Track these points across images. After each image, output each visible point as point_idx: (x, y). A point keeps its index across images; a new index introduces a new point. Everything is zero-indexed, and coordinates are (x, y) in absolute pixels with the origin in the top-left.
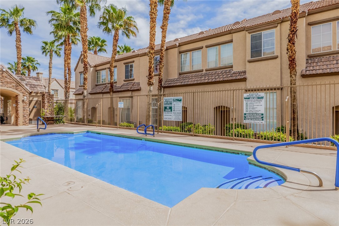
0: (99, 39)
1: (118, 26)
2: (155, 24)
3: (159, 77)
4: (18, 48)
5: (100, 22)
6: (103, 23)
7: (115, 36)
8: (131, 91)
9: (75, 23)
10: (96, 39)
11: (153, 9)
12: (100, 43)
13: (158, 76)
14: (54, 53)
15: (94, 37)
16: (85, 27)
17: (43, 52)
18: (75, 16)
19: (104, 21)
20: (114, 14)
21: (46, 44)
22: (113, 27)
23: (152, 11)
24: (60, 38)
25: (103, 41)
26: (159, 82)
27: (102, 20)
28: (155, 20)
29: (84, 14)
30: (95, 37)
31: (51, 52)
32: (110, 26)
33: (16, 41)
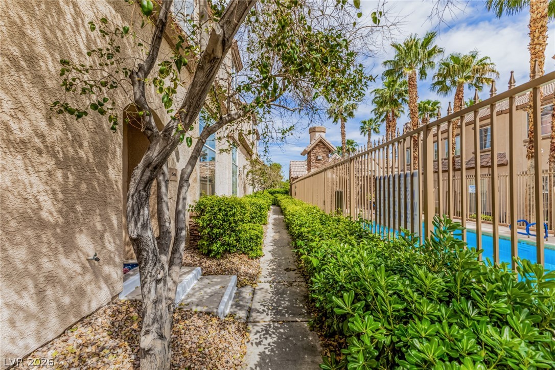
0: (428, 102)
1: (461, 80)
2: (542, 60)
3: (551, 142)
4: (343, 134)
5: (434, 82)
6: (438, 83)
7: (457, 95)
8: (487, 167)
9: (400, 95)
10: (425, 104)
11: (538, 38)
12: (430, 107)
13: (550, 140)
14: (372, 131)
15: (421, 102)
16: (415, 96)
17: (362, 133)
18: (401, 86)
19: (440, 79)
20: (456, 66)
21: (365, 123)
22: (454, 82)
23: (536, 41)
24: (382, 114)
25: (436, 103)
26: (551, 149)
27: (436, 80)
28: (541, 54)
29: (413, 81)
30: (423, 101)
31: (369, 131)
32: (448, 82)
33: (342, 128)
